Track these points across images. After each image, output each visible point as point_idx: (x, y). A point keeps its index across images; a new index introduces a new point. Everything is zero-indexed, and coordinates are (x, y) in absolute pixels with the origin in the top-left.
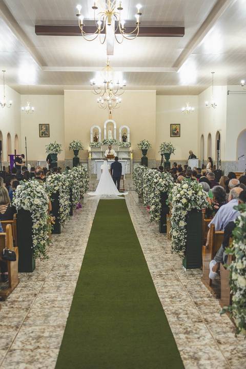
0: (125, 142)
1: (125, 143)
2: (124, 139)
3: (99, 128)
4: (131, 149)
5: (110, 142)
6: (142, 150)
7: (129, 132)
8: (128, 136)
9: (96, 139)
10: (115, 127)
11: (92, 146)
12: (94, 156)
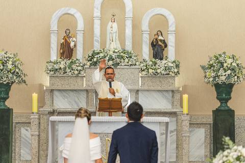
0: (161, 59)
1: (162, 64)
2: (158, 48)
3: (78, 16)
4: (178, 82)
5: (111, 59)
6: (217, 86)
7: (172, 28)
8: (171, 40)
9: (67, 51)
10: (129, 13)
11: (54, 71)
12: (61, 103)
